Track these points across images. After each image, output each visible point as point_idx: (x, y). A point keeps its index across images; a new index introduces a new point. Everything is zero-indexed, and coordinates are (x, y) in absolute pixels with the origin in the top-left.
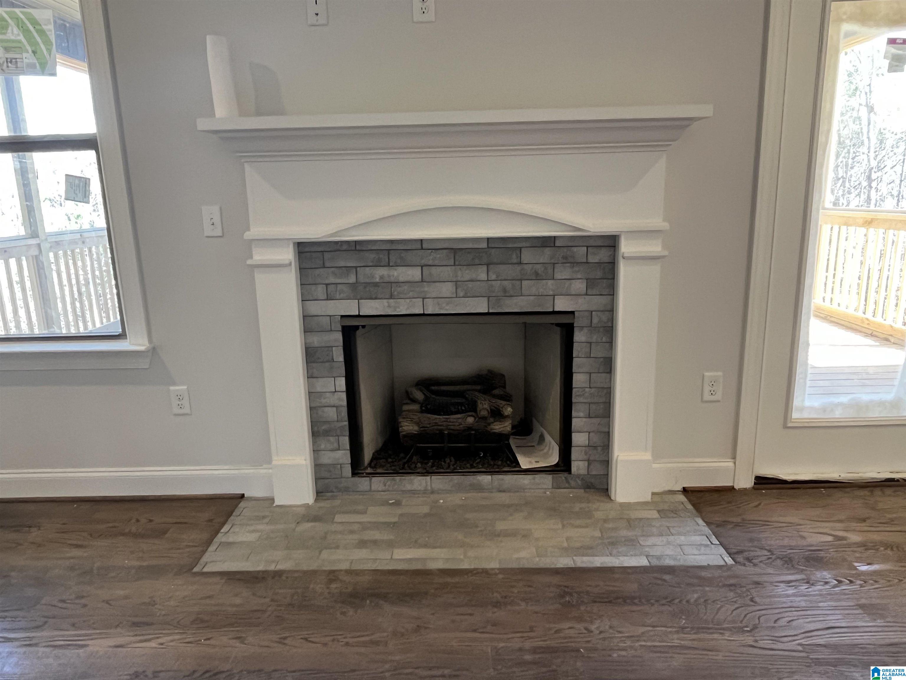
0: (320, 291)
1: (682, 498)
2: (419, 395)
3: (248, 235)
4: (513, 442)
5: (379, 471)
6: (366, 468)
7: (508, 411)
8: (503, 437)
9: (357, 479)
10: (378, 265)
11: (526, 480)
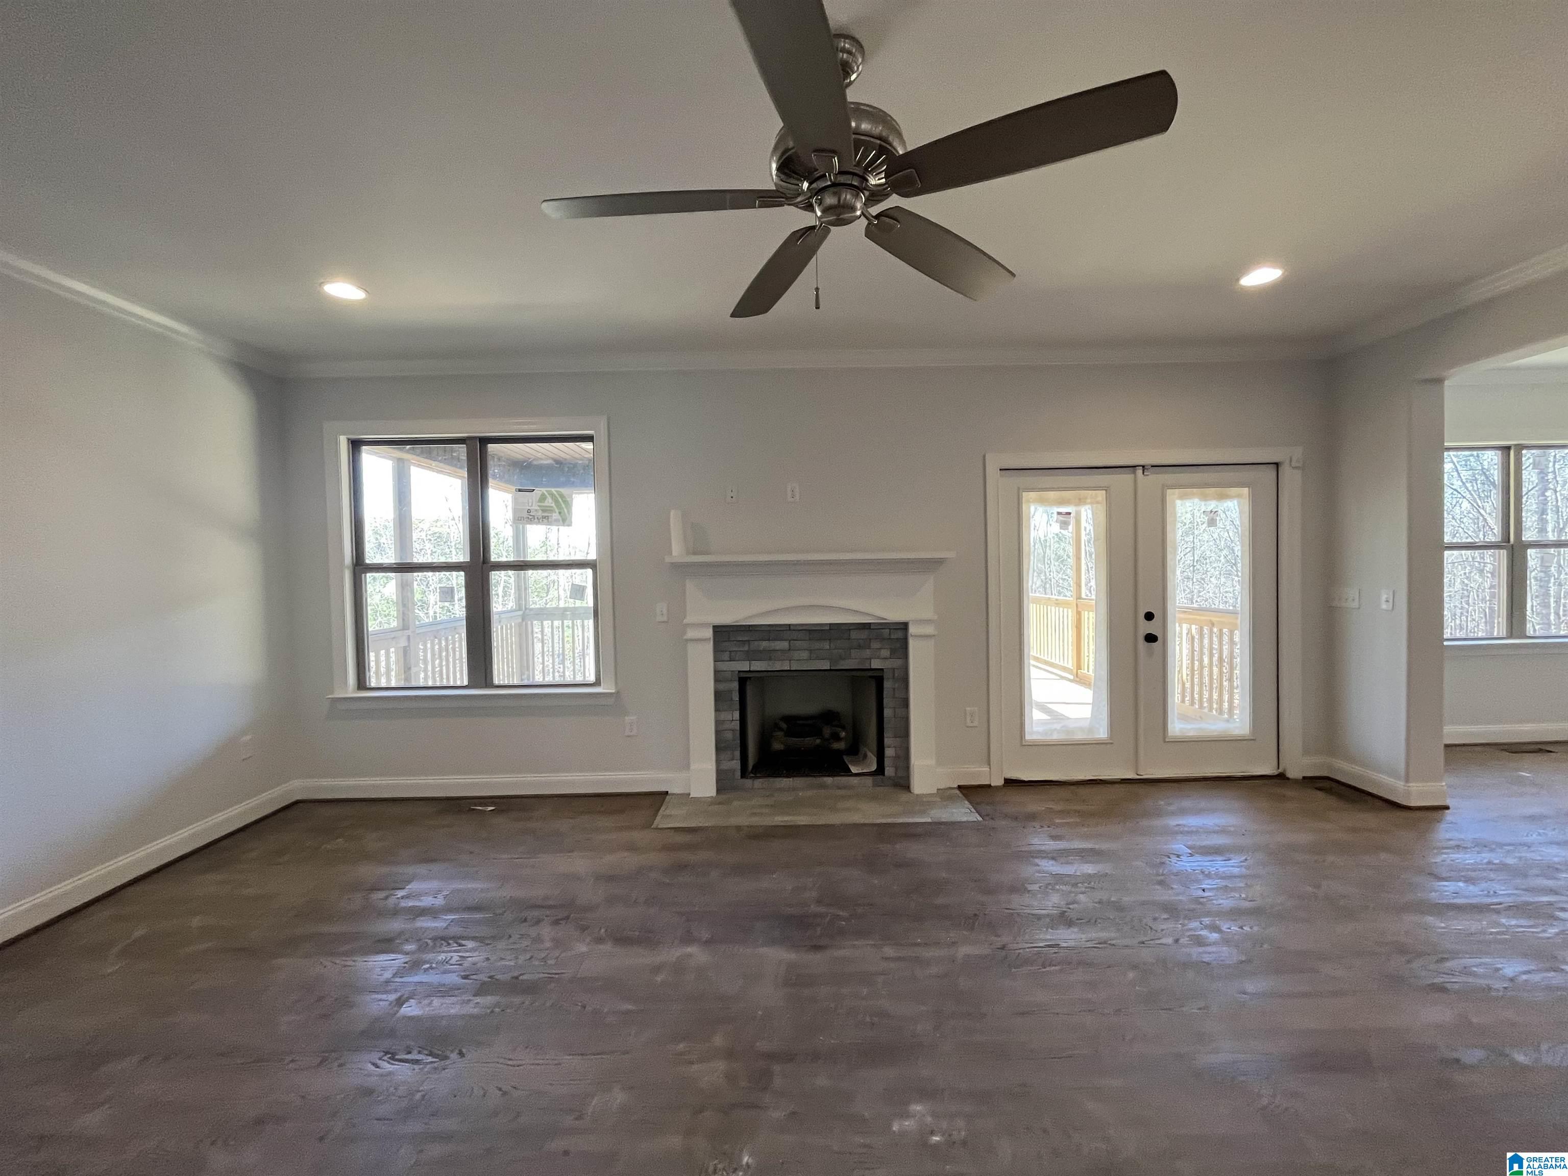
0: (726, 656)
1: (958, 792)
2: (784, 726)
3: (685, 621)
4: (846, 759)
5: (758, 775)
6: (749, 774)
7: (843, 734)
8: (840, 753)
9: (744, 780)
10: (762, 639)
11: (854, 781)
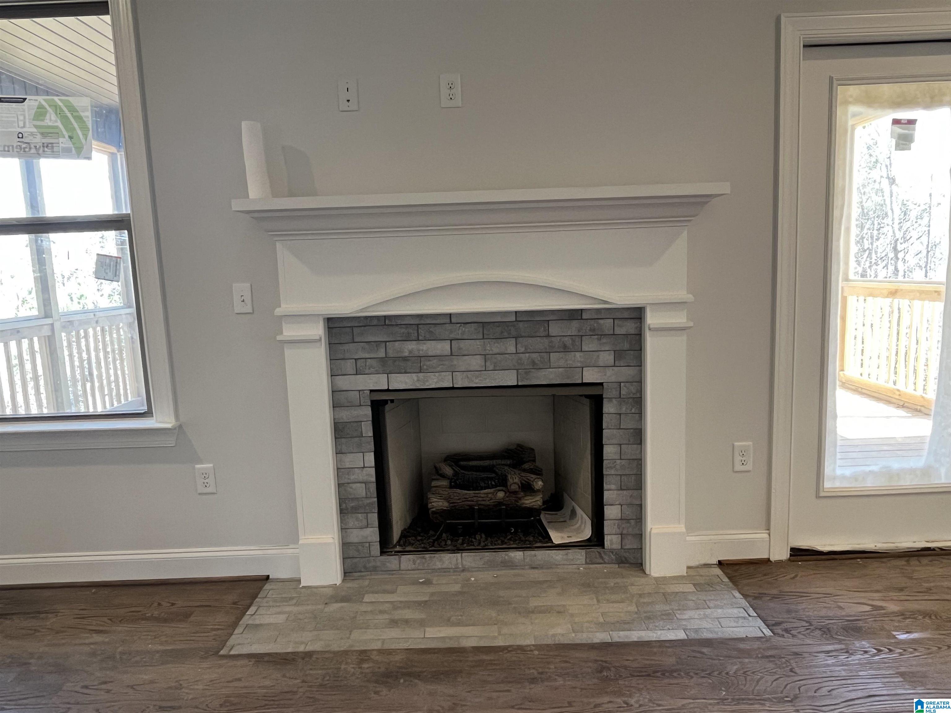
0: (349, 366)
1: (718, 571)
2: (448, 471)
3: (278, 312)
4: (544, 518)
5: (408, 549)
6: (395, 546)
7: (539, 484)
8: (533, 512)
9: (384, 558)
10: (407, 339)
11: (557, 556)
